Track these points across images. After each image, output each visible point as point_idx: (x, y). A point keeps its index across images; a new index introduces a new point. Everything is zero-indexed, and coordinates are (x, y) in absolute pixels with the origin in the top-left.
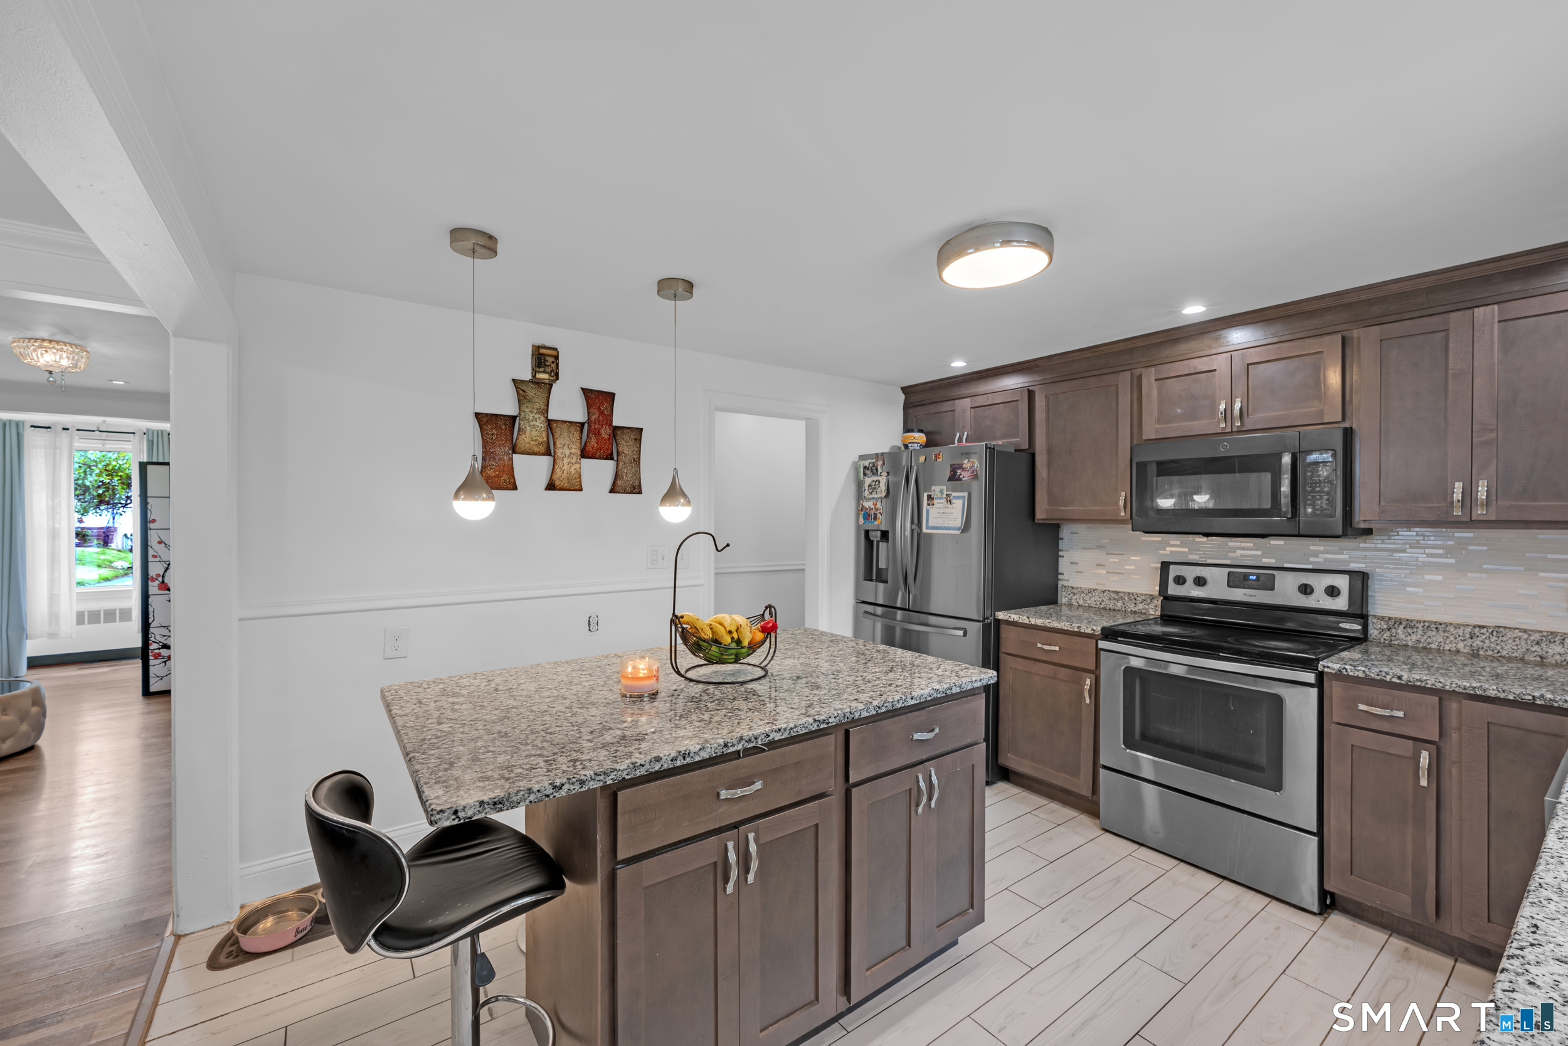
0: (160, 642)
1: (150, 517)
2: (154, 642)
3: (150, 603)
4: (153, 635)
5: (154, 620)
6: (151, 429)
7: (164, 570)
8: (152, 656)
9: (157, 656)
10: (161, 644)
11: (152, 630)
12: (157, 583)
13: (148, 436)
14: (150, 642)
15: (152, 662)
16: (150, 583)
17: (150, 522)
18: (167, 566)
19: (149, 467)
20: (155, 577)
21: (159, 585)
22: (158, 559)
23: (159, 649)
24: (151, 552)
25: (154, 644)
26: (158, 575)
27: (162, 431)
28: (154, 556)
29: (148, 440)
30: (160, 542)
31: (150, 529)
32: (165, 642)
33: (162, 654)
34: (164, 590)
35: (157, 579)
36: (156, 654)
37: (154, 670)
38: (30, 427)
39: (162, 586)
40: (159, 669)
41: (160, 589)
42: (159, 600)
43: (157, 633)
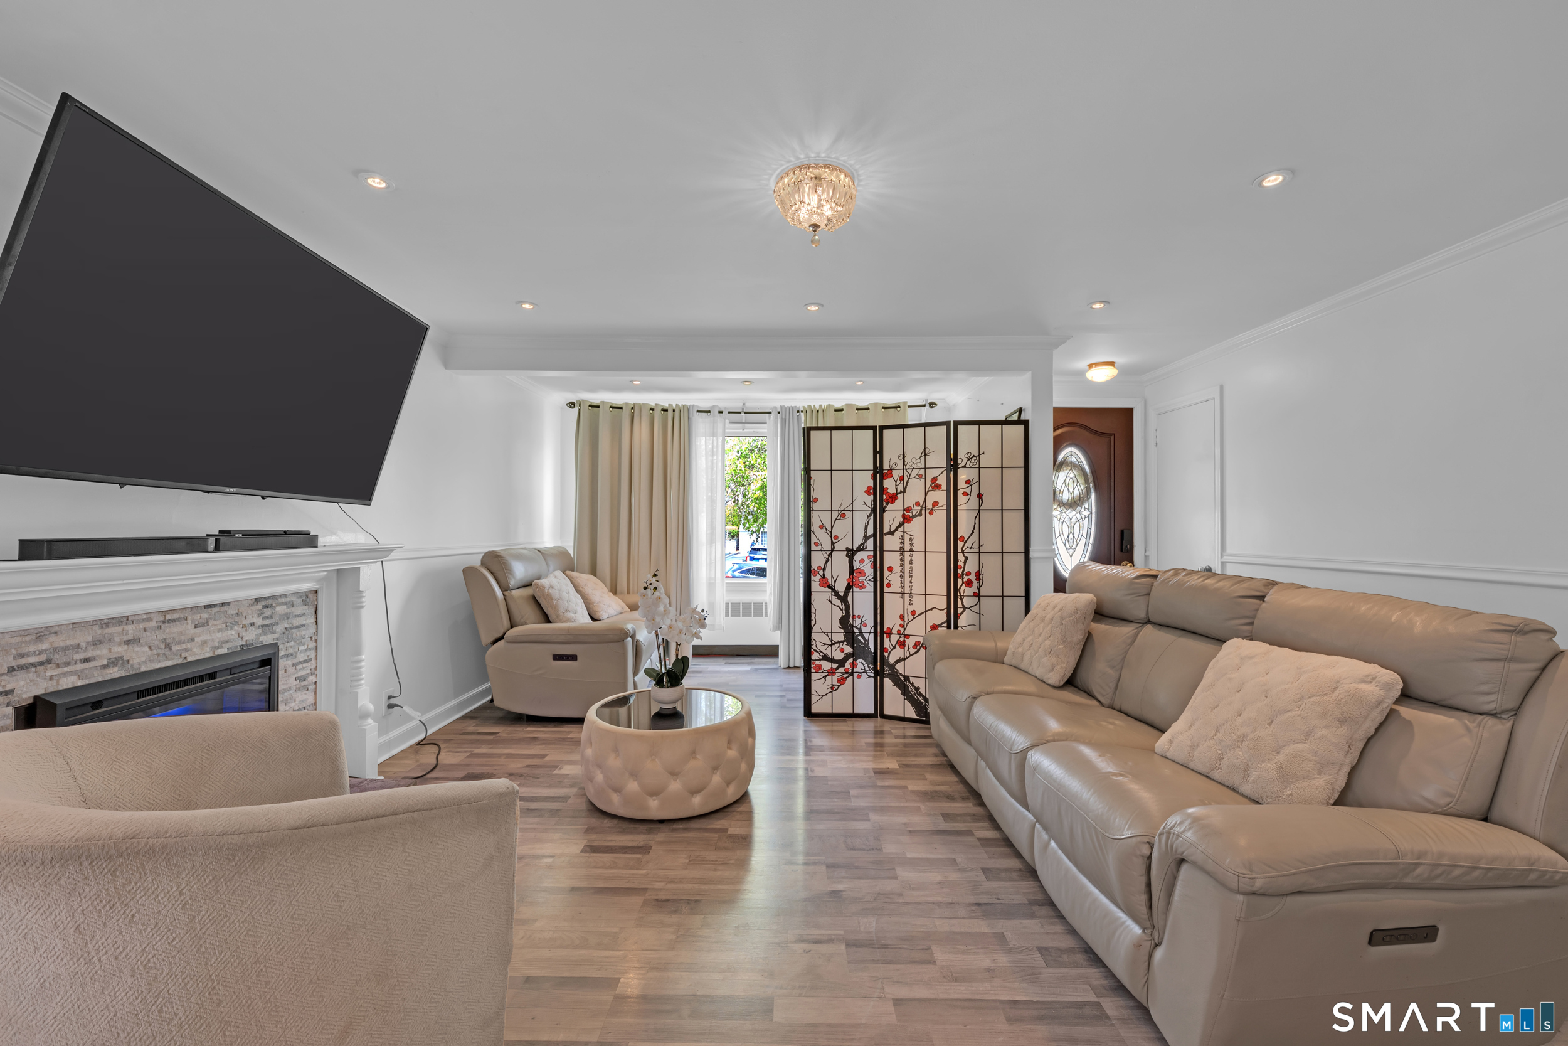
0: (821, 651)
1: (814, 495)
2: (815, 651)
3: (812, 601)
4: (814, 641)
5: (815, 624)
7: (825, 561)
8: (813, 668)
9: (818, 669)
10: (822, 654)
11: (814, 636)
12: (818, 577)
14: (812, 651)
15: (814, 676)
16: (813, 575)
17: (813, 501)
18: (827, 557)
19: (813, 433)
20: (816, 568)
21: (820, 579)
22: (819, 548)
23: (820, 660)
24: (813, 539)
25: (815, 653)
26: (819, 568)
28: (816, 544)
30: (821, 527)
31: (813, 510)
32: (825, 652)
33: (822, 667)
34: (825, 587)
35: (818, 571)
36: (817, 665)
37: (815, 686)
38: (698, 411)
39: (824, 581)
40: (819, 685)
41: (821, 585)
42: (820, 599)
43: (819, 639)
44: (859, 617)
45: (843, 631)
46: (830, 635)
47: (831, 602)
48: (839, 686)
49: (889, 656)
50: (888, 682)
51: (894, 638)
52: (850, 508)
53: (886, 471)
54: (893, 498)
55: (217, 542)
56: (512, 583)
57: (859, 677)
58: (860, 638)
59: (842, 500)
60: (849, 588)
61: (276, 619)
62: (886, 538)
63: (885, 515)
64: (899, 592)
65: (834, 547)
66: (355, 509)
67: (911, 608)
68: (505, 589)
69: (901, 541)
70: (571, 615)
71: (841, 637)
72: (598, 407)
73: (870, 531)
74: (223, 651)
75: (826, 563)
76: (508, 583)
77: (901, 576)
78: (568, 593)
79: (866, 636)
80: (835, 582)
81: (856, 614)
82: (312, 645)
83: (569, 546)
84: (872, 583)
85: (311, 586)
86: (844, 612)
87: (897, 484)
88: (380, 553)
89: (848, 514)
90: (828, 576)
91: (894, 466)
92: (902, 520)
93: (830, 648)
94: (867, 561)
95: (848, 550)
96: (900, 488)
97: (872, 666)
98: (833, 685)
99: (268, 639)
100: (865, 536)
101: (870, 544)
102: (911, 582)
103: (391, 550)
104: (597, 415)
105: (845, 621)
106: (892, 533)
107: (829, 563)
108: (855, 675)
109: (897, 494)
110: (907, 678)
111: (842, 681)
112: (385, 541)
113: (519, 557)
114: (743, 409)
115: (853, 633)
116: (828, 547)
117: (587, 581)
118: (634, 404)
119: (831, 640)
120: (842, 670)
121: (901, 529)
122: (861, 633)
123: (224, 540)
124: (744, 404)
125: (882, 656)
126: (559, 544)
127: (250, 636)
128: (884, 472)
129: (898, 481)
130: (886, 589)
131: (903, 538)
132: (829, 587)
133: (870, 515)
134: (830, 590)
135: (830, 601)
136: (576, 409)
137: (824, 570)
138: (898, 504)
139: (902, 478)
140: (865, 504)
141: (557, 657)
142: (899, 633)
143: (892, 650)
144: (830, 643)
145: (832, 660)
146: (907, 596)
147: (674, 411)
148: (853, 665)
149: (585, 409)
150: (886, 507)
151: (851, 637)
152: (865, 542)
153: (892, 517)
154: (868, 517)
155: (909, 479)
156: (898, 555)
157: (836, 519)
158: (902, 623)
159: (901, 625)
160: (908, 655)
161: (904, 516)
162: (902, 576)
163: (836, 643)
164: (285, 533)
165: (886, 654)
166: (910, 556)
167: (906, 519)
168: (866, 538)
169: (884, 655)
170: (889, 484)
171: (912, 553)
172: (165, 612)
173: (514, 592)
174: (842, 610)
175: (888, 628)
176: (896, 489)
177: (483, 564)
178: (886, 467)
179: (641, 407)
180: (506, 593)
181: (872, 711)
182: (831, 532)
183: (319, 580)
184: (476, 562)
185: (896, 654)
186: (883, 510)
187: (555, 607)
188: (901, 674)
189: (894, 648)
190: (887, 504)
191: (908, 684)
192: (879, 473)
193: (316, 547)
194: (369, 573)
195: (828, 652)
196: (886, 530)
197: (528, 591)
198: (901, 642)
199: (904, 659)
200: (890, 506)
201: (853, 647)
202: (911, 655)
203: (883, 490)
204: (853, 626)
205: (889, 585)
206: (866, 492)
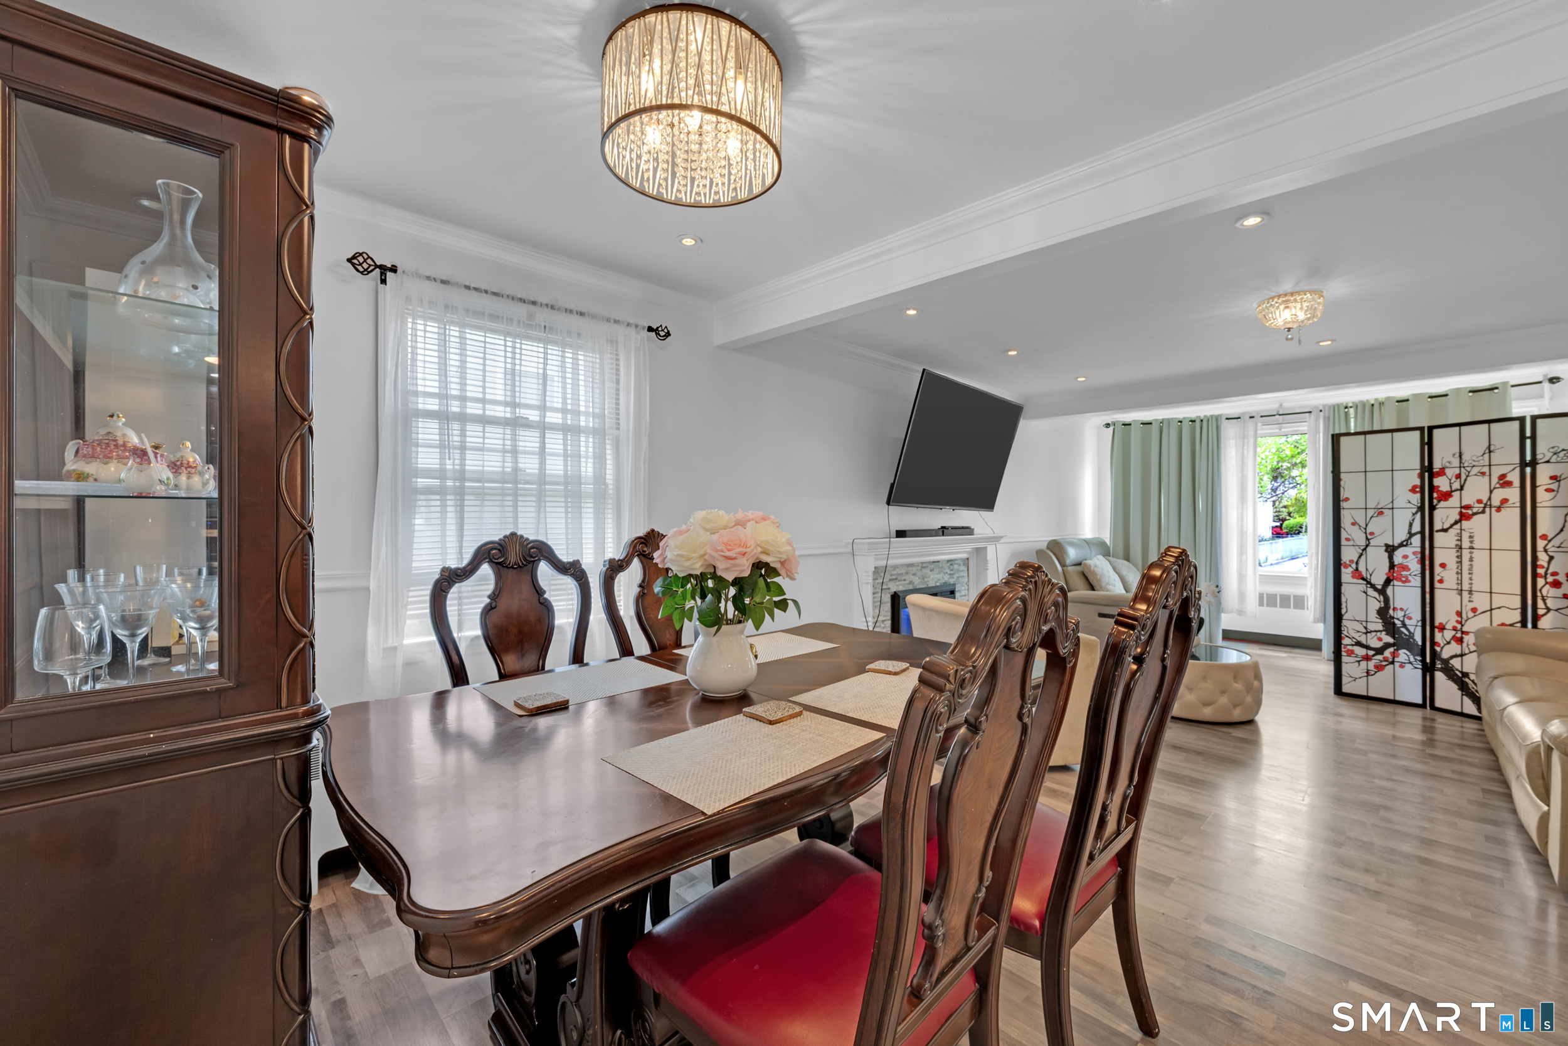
0: (1354, 638)
1: (1343, 495)
2: (1347, 636)
3: (1343, 591)
4: (1346, 628)
5: (1346, 612)
6: (1327, 405)
7: (1358, 555)
8: (1345, 652)
9: (1350, 653)
10: (1354, 640)
11: (1344, 623)
12: (1350, 570)
13: (1325, 413)
14: (1343, 635)
15: (1345, 659)
16: (1343, 570)
17: (1343, 501)
18: (1361, 552)
19: (1343, 439)
20: (1348, 563)
21: (1352, 572)
22: (1351, 543)
23: (1352, 645)
24: (1344, 535)
25: (1347, 638)
26: (1351, 561)
27: (1338, 405)
28: (1348, 540)
29: (1324, 417)
30: (1353, 524)
31: (1343, 509)
32: (1359, 639)
33: (1356, 652)
34: (1358, 579)
35: (1350, 566)
36: (1349, 650)
37: (1345, 669)
38: (1227, 419)
39: (1357, 574)
40: (1350, 667)
41: (1353, 577)
42: (1352, 591)
43: (1351, 628)
44: (1402, 609)
45: (1381, 621)
46: (1364, 624)
47: (1366, 593)
48: (1376, 672)
49: (1441, 650)
50: (1440, 677)
51: (1448, 634)
52: (1390, 506)
53: (1438, 470)
54: (1447, 496)
55: (943, 532)
56: (1068, 562)
57: (1402, 666)
58: (1403, 630)
59: (1378, 496)
60: (1388, 582)
61: (954, 571)
62: (1438, 537)
63: (1437, 513)
64: (1455, 588)
65: (1369, 543)
66: (985, 514)
67: (1472, 605)
68: (1063, 565)
69: (1457, 538)
70: (1111, 587)
71: (1380, 627)
72: (1130, 424)
73: (1417, 527)
74: (938, 584)
75: (1360, 557)
76: (1065, 562)
77: (1457, 573)
78: (1108, 571)
79: (1412, 629)
80: (1371, 575)
81: (1397, 606)
82: (967, 587)
83: (1107, 537)
84: (1419, 579)
85: (965, 556)
86: (1382, 603)
87: (1452, 482)
88: (996, 539)
89: (1387, 512)
90: (1362, 568)
91: (1448, 465)
92: (1458, 517)
93: (1364, 636)
94: (1411, 556)
95: (1387, 546)
96: (1456, 485)
97: (1419, 658)
98: (1368, 670)
99: (952, 581)
100: (1410, 533)
101: (1416, 540)
102: (1471, 579)
103: (1001, 537)
104: (1129, 432)
105: (1383, 613)
106: (1445, 530)
107: (1363, 557)
108: (1397, 665)
109: (1452, 491)
110: (1466, 675)
111: (1379, 668)
112: (998, 533)
113: (1072, 544)
114: (1278, 412)
115: (1394, 624)
116: (1363, 542)
117: (1122, 564)
118: (1163, 419)
119: (1366, 628)
120: (1380, 657)
121: (1458, 526)
122: (1404, 625)
123: (944, 531)
124: (1281, 405)
125: (1433, 652)
126: (1097, 536)
127: (946, 578)
128: (1435, 470)
129: (1454, 479)
130: (1437, 585)
131: (1460, 535)
132: (1363, 579)
133: (1416, 513)
134: (1365, 582)
135: (1364, 592)
136: (1111, 428)
137: (1357, 563)
138: (1454, 501)
139: (1458, 476)
140: (1409, 502)
141: (1102, 615)
142: (1455, 629)
143: (1445, 645)
144: (1365, 631)
145: (1367, 647)
146: (1465, 594)
147: (1202, 421)
148: (1394, 655)
149: (1119, 427)
150: (1436, 505)
151: (1390, 627)
152: (1410, 538)
153: (1445, 514)
154: (1414, 514)
155: (1467, 476)
156: (1453, 553)
157: (1372, 517)
158: (1459, 619)
159: (1457, 622)
160: (1467, 651)
161: (1461, 514)
162: (1460, 573)
163: (1371, 632)
164: (963, 528)
165: (1438, 649)
166: (1471, 553)
167: (1464, 515)
168: (1411, 535)
169: (1435, 650)
170: (1441, 483)
171: (1472, 550)
172: (922, 563)
173: (1069, 568)
174: (1380, 602)
175: (1441, 624)
176: (1451, 487)
177: (1048, 548)
178: (1437, 465)
179: (1169, 421)
180: (1064, 568)
181: (1420, 701)
182: (1365, 529)
183: (969, 553)
184: (1044, 546)
185: (1454, 649)
186: (1432, 508)
187: (1099, 581)
188: (1457, 670)
189: (1449, 643)
190: (1439, 501)
191: (1467, 680)
192: (1428, 470)
193: (973, 535)
194: (991, 550)
195: (1363, 639)
196: (1437, 526)
197: (1079, 568)
198: (1457, 638)
199: (1462, 655)
200: (1442, 504)
201: (1394, 638)
202: (1471, 652)
203: (1432, 488)
204: (1393, 618)
205: (1441, 581)
206: (1410, 490)
